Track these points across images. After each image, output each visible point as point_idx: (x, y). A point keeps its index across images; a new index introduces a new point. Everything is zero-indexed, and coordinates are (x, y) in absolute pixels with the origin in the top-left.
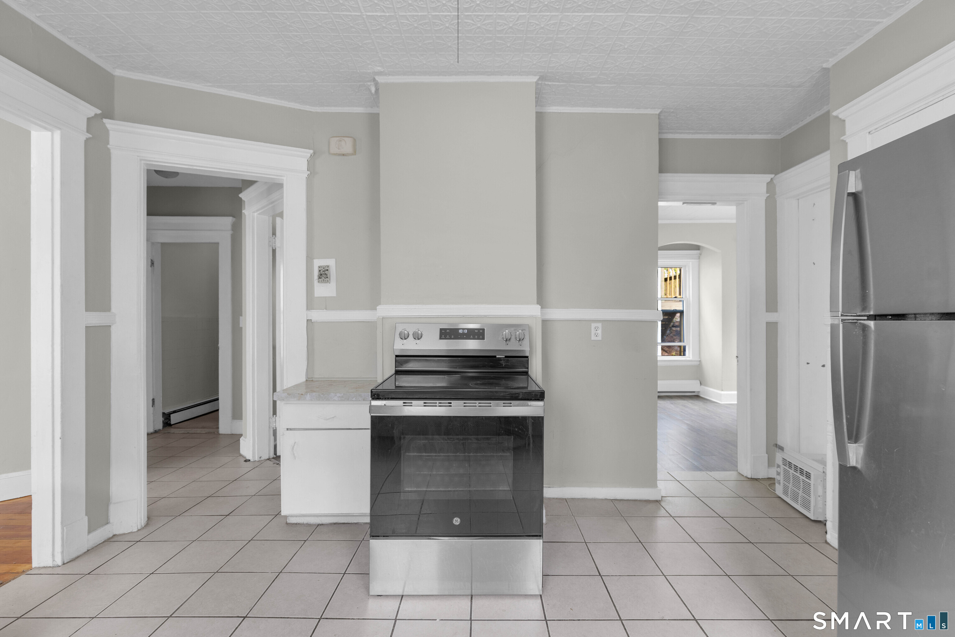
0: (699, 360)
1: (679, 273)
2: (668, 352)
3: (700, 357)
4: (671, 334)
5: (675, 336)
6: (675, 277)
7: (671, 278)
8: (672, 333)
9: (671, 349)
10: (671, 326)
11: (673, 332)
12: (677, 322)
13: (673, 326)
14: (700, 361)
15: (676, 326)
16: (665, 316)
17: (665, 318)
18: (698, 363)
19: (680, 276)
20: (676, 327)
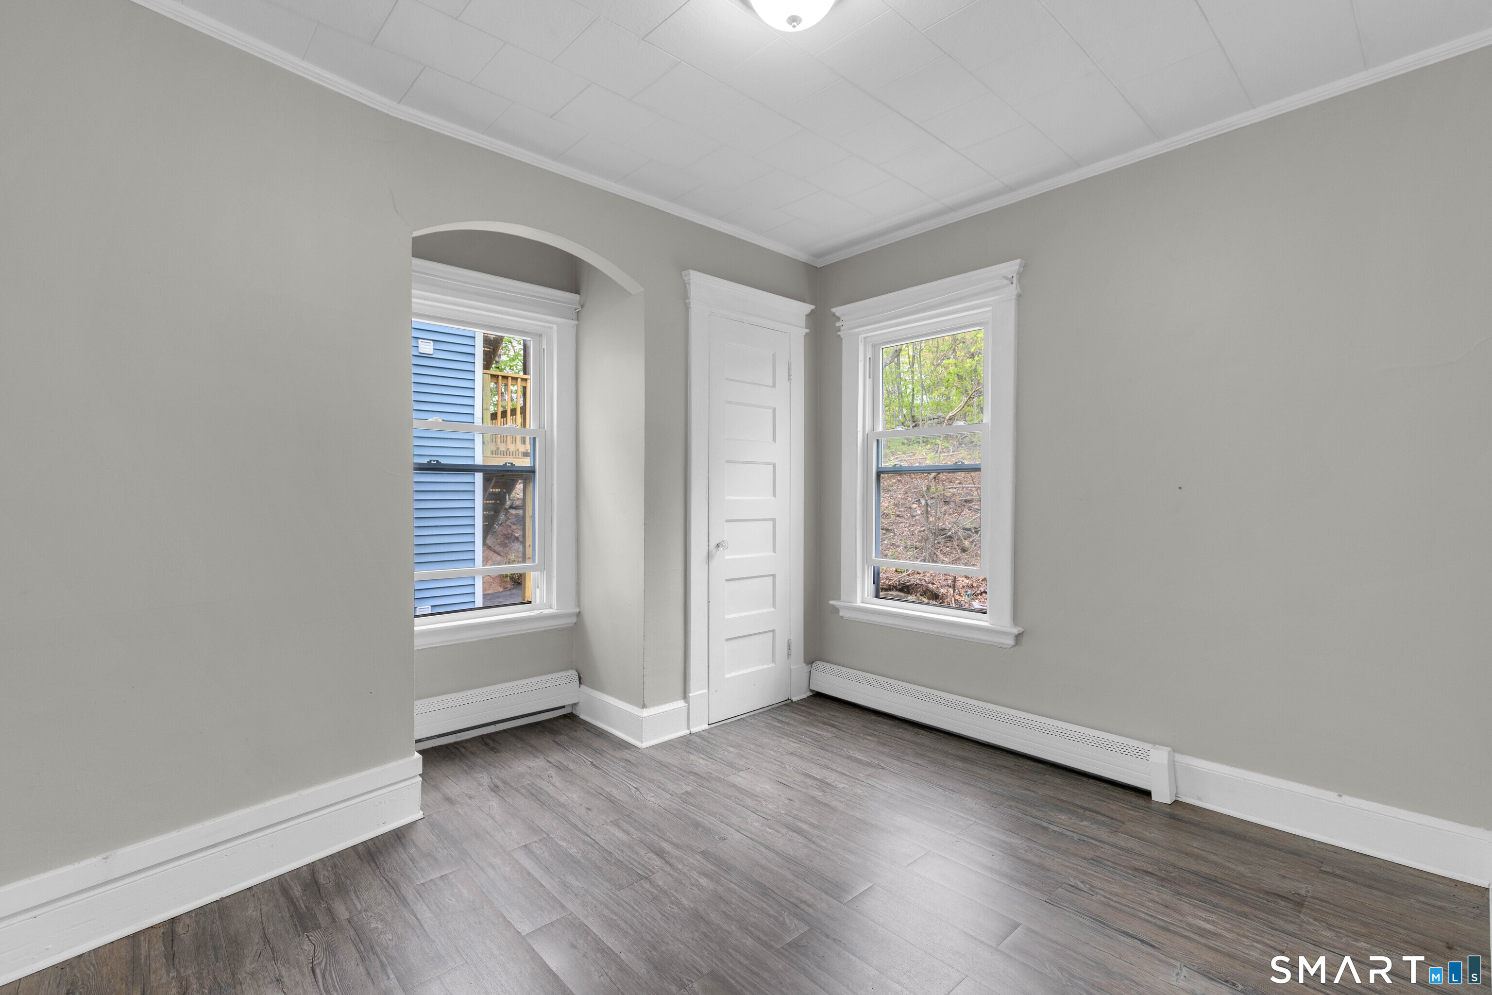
0: (577, 610)
1: (522, 405)
2: (502, 554)
3: (579, 604)
4: (507, 521)
5: (514, 524)
6: (514, 412)
7: (504, 414)
8: (510, 519)
9: (508, 549)
10: (507, 507)
11: (510, 517)
12: (518, 499)
13: (511, 507)
14: (579, 614)
15: (517, 506)
16: (495, 489)
17: (495, 492)
18: (574, 620)
19: (523, 410)
20: (515, 508)
